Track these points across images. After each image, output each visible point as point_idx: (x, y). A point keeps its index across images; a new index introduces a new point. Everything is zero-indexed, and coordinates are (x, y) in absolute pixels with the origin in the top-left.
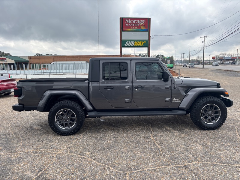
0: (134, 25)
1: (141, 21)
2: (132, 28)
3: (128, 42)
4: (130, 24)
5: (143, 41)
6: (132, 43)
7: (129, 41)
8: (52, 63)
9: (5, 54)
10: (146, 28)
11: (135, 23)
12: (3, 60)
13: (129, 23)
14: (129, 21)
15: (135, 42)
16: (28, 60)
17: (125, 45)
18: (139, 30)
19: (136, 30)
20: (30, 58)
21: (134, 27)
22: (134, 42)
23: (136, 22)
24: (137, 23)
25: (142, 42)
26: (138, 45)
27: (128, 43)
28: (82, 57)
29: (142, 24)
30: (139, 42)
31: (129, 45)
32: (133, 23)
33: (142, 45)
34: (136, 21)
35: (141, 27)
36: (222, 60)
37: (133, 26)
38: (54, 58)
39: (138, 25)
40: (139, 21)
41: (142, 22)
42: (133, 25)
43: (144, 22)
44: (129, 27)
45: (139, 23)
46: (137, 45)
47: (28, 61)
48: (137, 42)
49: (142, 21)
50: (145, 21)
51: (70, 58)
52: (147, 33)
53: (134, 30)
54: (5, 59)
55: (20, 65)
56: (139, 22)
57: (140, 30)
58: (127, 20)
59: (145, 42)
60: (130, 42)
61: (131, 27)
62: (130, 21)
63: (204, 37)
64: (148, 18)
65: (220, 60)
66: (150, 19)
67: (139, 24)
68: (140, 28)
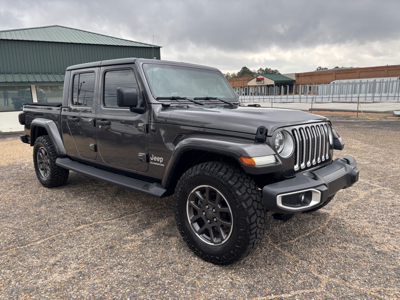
8: (332, 83)
9: (272, 71)
12: (261, 81)
16: (294, 79)
20: (298, 75)
28: (393, 68)
38: (336, 74)
47: (295, 81)
51: (367, 71)
54: (263, 79)
55: (282, 87)
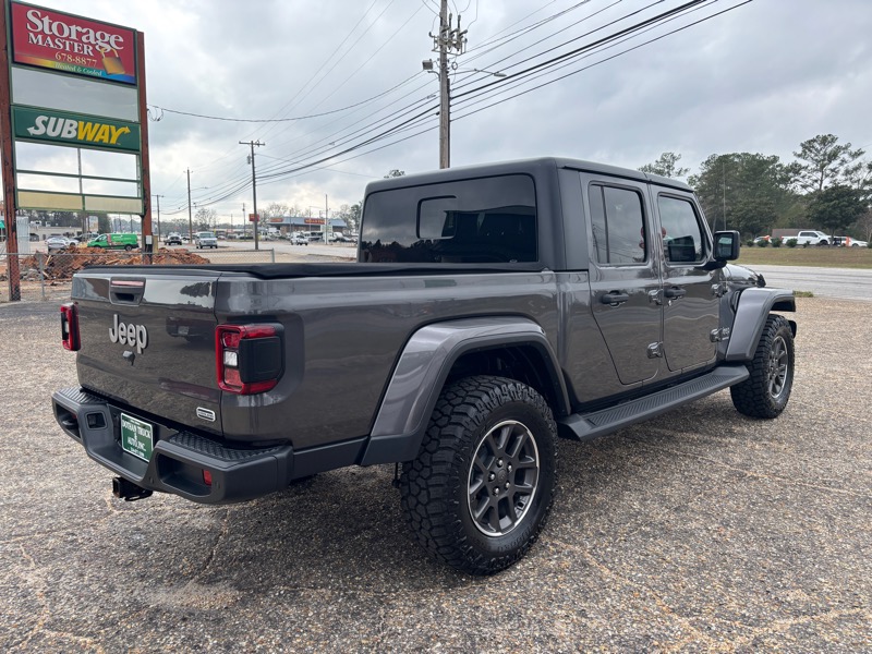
0: (72, 47)
1: (103, 37)
2: (64, 60)
3: (46, 118)
4: (53, 37)
5: (118, 123)
6: (67, 128)
7: (50, 113)
10: (126, 68)
11: (74, 36)
13: (47, 31)
14: (44, 24)
15: (82, 123)
17: (32, 130)
18: (94, 73)
19: (79, 71)
21: (72, 52)
22: (75, 123)
23: (79, 34)
24: (84, 39)
25: (113, 128)
26: (97, 140)
27: (45, 124)
29: (109, 49)
30: (97, 125)
31: (51, 134)
32: (67, 38)
33: (113, 141)
34: (79, 29)
35: (106, 61)
36: (278, 227)
37: (64, 50)
39: (87, 50)
40: (91, 32)
41: (108, 43)
42: (64, 44)
43: (117, 43)
44: (49, 53)
45: (92, 41)
46: (89, 138)
48: (89, 124)
49: (107, 35)
50: (121, 40)
52: (133, 92)
53: (73, 69)
56: (96, 39)
57: (100, 74)
58: (35, 15)
59: (127, 130)
60: (53, 120)
61: (54, 51)
62: (50, 25)
63: (252, 143)
64: (134, 31)
65: (272, 225)
66: (141, 34)
67: (94, 46)
68: (100, 65)
